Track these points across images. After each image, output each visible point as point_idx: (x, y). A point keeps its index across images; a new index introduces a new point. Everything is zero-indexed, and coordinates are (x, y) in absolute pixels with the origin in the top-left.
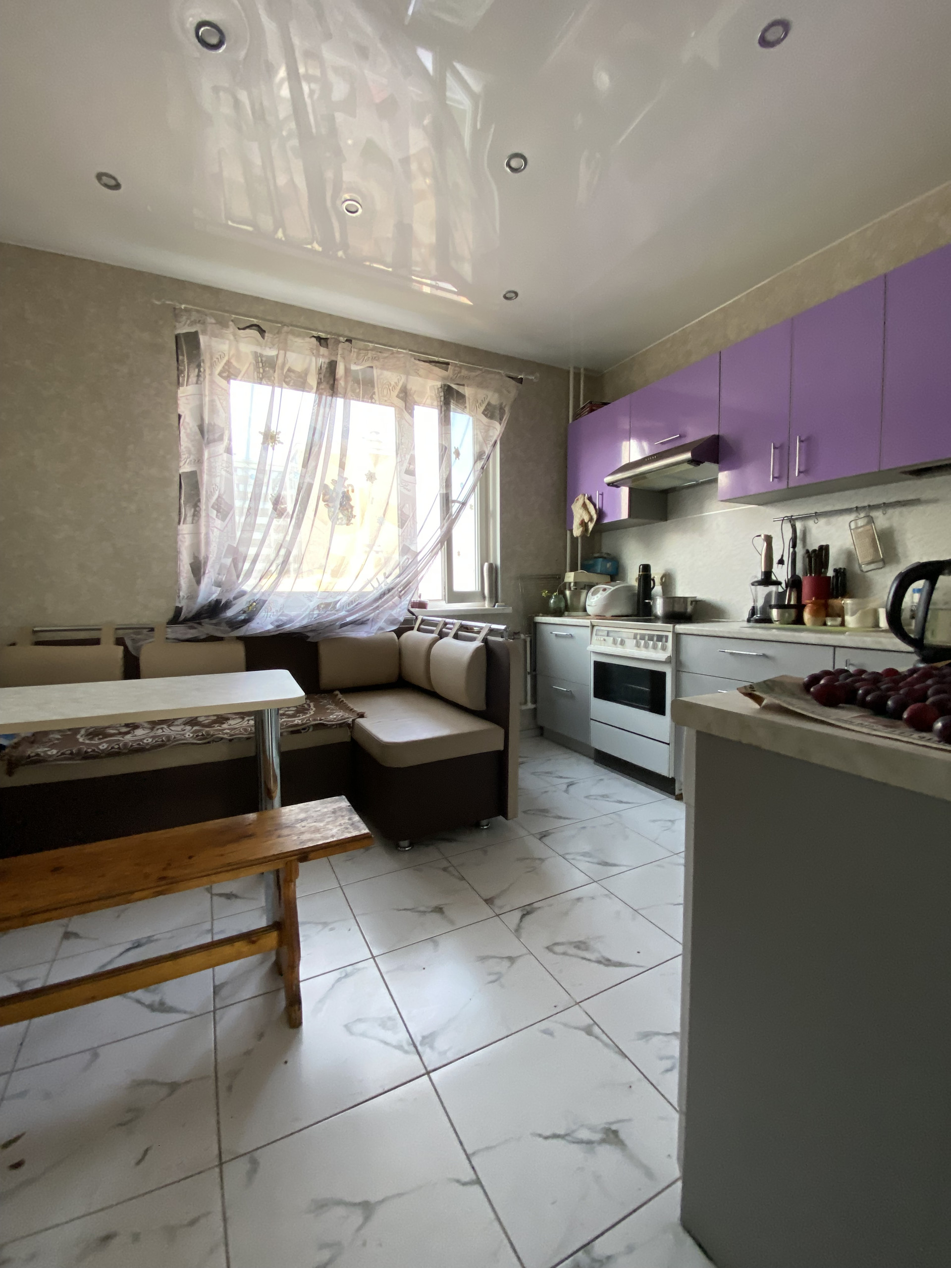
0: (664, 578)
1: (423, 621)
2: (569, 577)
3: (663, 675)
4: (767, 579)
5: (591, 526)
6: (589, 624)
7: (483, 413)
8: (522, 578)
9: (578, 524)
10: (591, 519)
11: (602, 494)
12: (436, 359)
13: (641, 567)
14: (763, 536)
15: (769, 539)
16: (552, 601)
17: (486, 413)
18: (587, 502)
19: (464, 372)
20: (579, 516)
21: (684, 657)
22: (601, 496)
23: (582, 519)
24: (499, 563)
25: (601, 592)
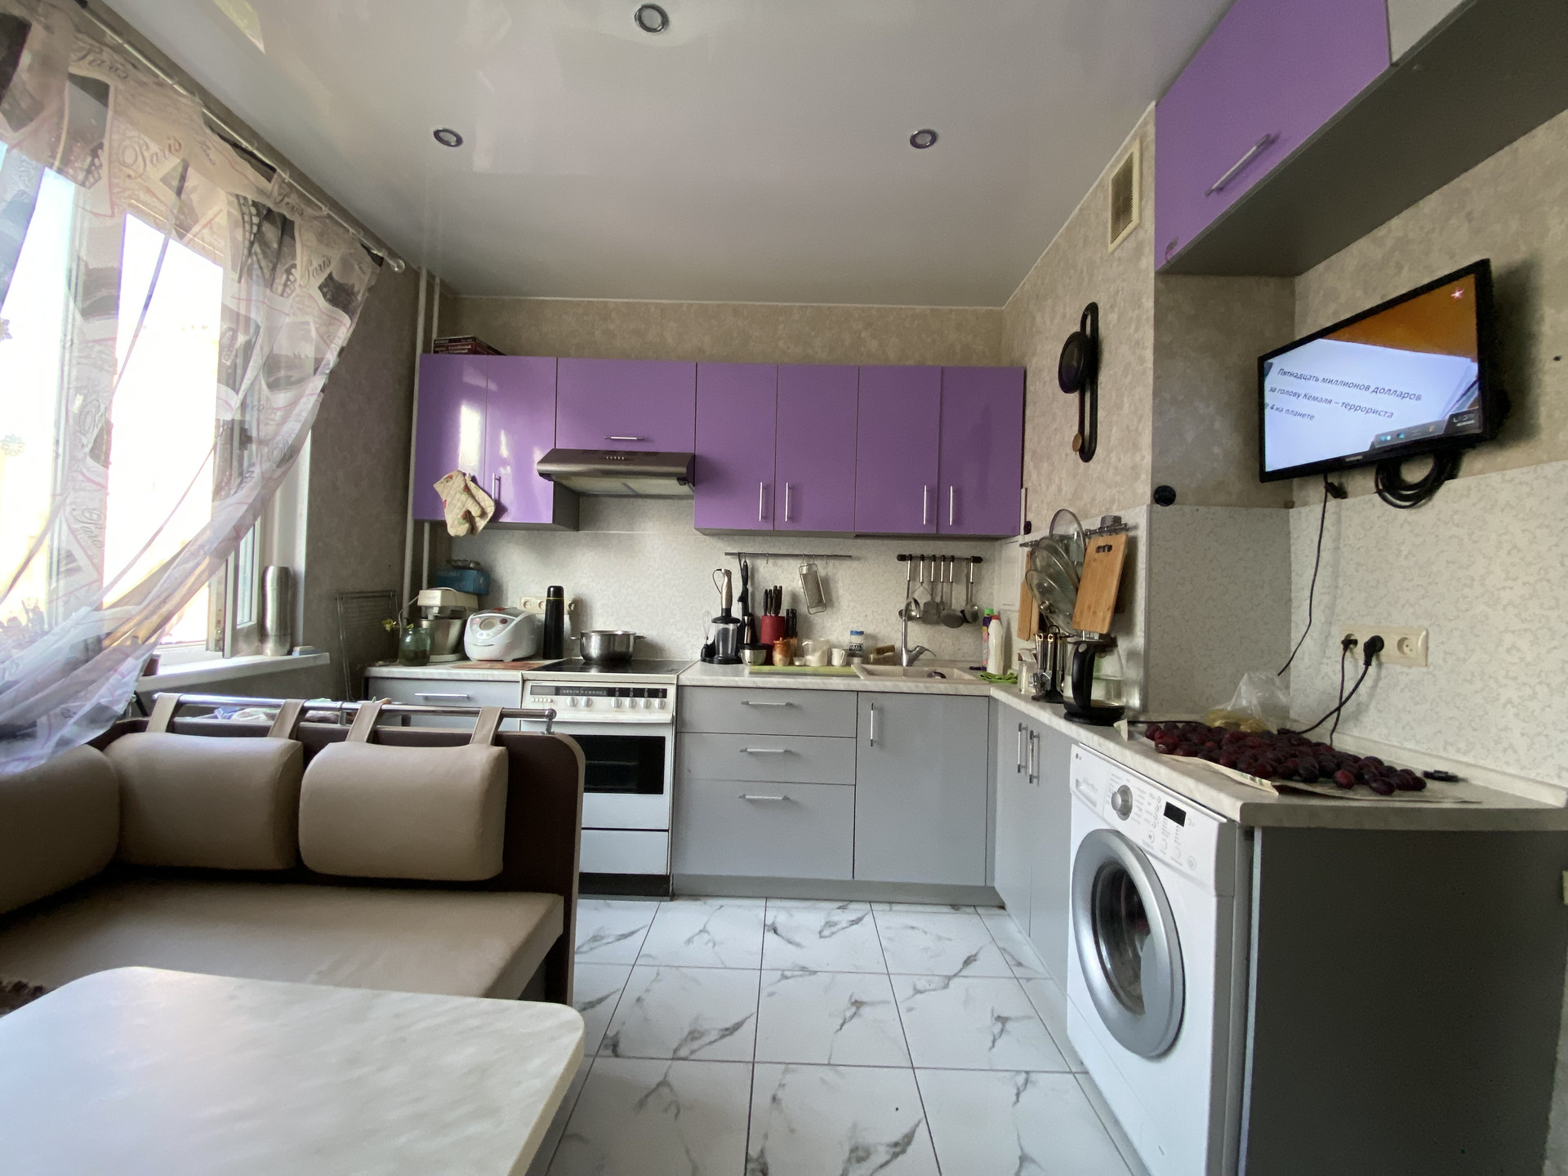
1: (182, 706)
2: (434, 598)
3: (662, 740)
4: (726, 617)
5: (481, 524)
6: (520, 679)
7: (320, 288)
8: (342, 596)
9: (459, 516)
10: (483, 514)
13: (552, 589)
14: (723, 571)
15: (728, 573)
16: (408, 639)
17: (325, 290)
18: (472, 485)
19: (293, 199)
20: (459, 504)
21: (689, 715)
22: (497, 482)
23: (464, 510)
24: (300, 564)
25: (500, 626)
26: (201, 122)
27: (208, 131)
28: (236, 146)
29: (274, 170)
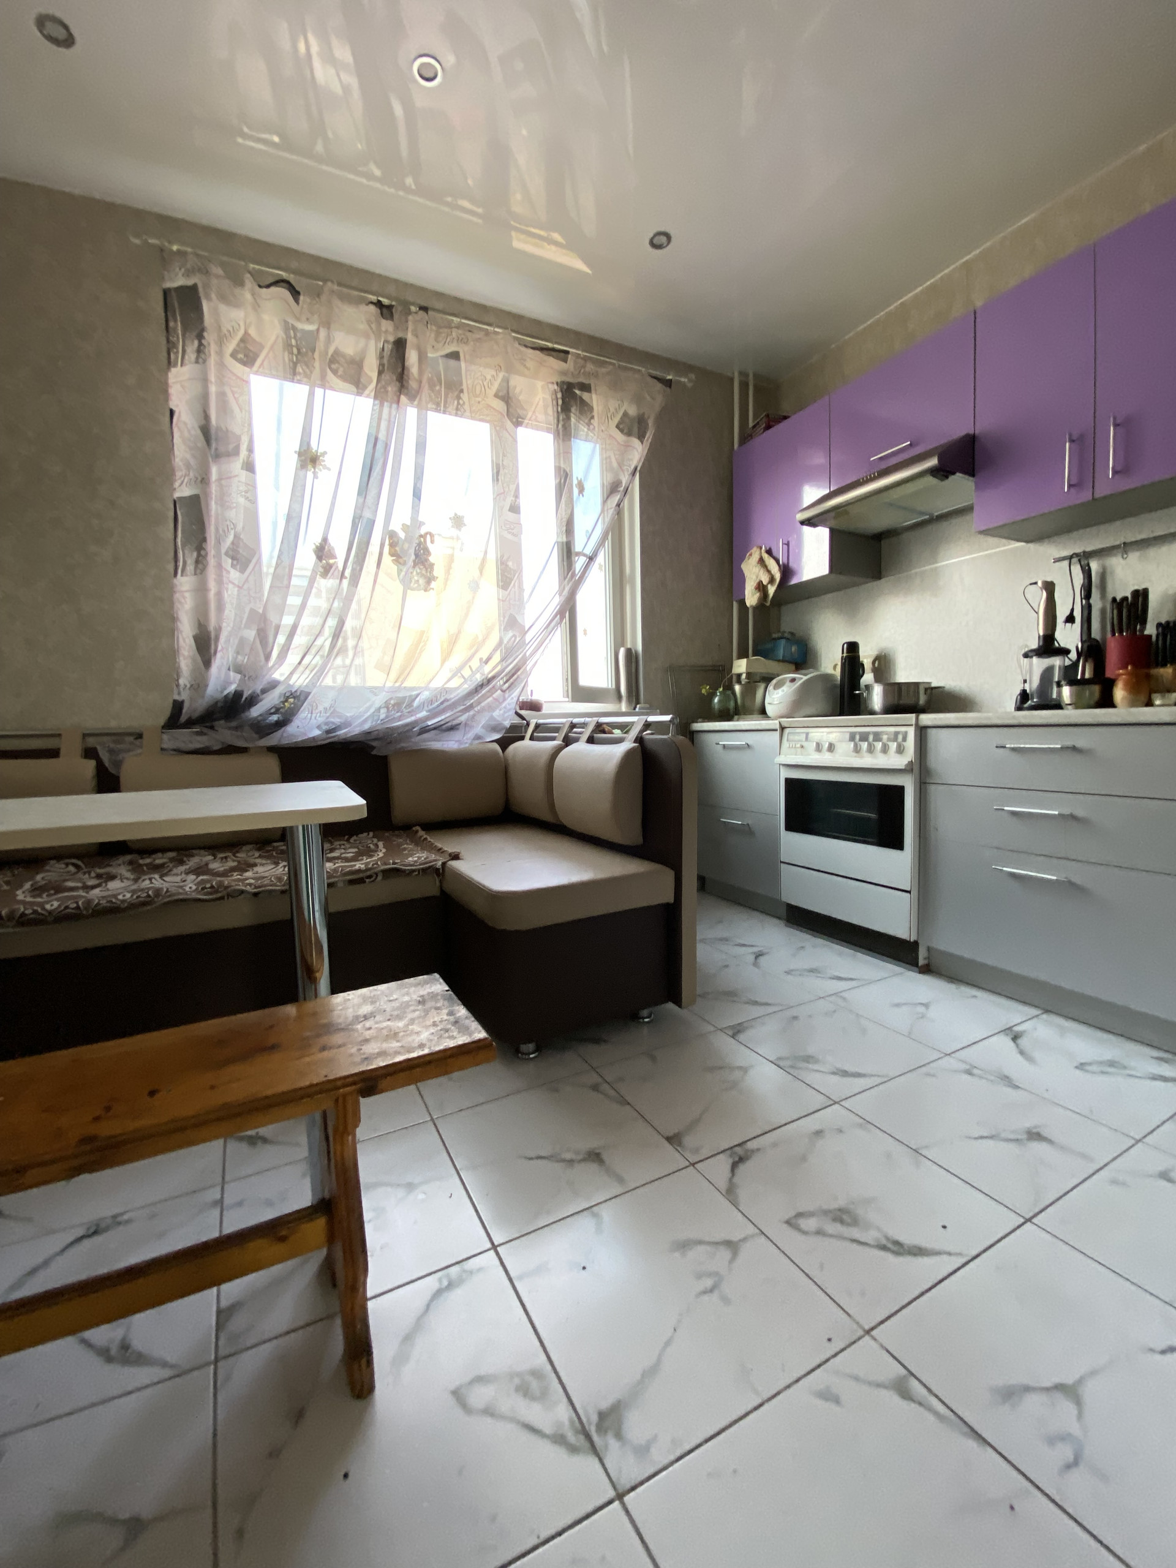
0: (877, 662)
1: (537, 726)
2: (740, 666)
3: (900, 791)
4: (1048, 647)
5: (771, 590)
6: (778, 727)
7: (617, 427)
8: (672, 669)
9: (753, 588)
10: (772, 580)
11: (788, 544)
12: (550, 345)
13: (845, 645)
14: (1040, 584)
15: (1049, 587)
16: (716, 700)
17: (621, 426)
18: (766, 556)
19: (590, 367)
20: (754, 577)
21: (933, 762)
22: (785, 546)
23: (758, 581)
24: (640, 648)
25: (788, 683)
26: (516, 345)
27: (523, 349)
28: (543, 349)
29: (567, 352)
